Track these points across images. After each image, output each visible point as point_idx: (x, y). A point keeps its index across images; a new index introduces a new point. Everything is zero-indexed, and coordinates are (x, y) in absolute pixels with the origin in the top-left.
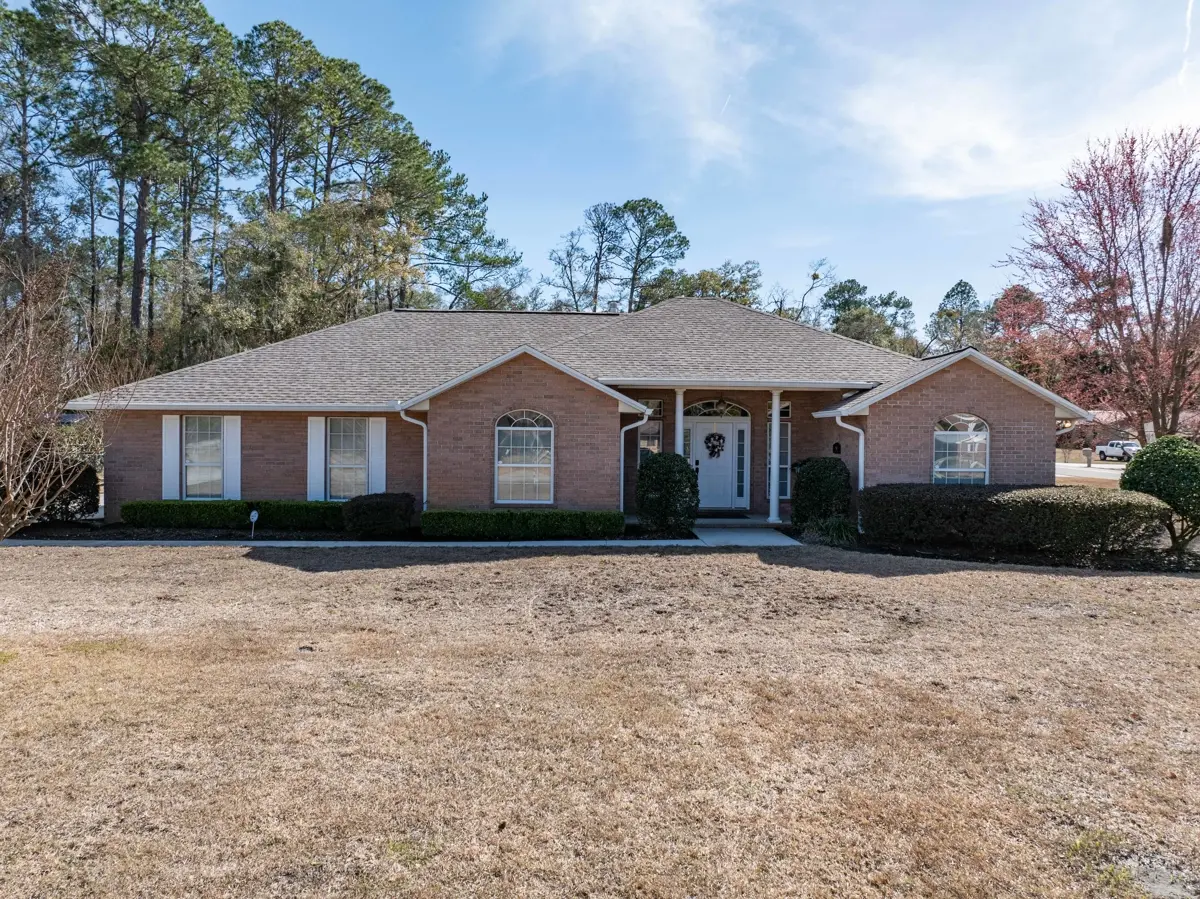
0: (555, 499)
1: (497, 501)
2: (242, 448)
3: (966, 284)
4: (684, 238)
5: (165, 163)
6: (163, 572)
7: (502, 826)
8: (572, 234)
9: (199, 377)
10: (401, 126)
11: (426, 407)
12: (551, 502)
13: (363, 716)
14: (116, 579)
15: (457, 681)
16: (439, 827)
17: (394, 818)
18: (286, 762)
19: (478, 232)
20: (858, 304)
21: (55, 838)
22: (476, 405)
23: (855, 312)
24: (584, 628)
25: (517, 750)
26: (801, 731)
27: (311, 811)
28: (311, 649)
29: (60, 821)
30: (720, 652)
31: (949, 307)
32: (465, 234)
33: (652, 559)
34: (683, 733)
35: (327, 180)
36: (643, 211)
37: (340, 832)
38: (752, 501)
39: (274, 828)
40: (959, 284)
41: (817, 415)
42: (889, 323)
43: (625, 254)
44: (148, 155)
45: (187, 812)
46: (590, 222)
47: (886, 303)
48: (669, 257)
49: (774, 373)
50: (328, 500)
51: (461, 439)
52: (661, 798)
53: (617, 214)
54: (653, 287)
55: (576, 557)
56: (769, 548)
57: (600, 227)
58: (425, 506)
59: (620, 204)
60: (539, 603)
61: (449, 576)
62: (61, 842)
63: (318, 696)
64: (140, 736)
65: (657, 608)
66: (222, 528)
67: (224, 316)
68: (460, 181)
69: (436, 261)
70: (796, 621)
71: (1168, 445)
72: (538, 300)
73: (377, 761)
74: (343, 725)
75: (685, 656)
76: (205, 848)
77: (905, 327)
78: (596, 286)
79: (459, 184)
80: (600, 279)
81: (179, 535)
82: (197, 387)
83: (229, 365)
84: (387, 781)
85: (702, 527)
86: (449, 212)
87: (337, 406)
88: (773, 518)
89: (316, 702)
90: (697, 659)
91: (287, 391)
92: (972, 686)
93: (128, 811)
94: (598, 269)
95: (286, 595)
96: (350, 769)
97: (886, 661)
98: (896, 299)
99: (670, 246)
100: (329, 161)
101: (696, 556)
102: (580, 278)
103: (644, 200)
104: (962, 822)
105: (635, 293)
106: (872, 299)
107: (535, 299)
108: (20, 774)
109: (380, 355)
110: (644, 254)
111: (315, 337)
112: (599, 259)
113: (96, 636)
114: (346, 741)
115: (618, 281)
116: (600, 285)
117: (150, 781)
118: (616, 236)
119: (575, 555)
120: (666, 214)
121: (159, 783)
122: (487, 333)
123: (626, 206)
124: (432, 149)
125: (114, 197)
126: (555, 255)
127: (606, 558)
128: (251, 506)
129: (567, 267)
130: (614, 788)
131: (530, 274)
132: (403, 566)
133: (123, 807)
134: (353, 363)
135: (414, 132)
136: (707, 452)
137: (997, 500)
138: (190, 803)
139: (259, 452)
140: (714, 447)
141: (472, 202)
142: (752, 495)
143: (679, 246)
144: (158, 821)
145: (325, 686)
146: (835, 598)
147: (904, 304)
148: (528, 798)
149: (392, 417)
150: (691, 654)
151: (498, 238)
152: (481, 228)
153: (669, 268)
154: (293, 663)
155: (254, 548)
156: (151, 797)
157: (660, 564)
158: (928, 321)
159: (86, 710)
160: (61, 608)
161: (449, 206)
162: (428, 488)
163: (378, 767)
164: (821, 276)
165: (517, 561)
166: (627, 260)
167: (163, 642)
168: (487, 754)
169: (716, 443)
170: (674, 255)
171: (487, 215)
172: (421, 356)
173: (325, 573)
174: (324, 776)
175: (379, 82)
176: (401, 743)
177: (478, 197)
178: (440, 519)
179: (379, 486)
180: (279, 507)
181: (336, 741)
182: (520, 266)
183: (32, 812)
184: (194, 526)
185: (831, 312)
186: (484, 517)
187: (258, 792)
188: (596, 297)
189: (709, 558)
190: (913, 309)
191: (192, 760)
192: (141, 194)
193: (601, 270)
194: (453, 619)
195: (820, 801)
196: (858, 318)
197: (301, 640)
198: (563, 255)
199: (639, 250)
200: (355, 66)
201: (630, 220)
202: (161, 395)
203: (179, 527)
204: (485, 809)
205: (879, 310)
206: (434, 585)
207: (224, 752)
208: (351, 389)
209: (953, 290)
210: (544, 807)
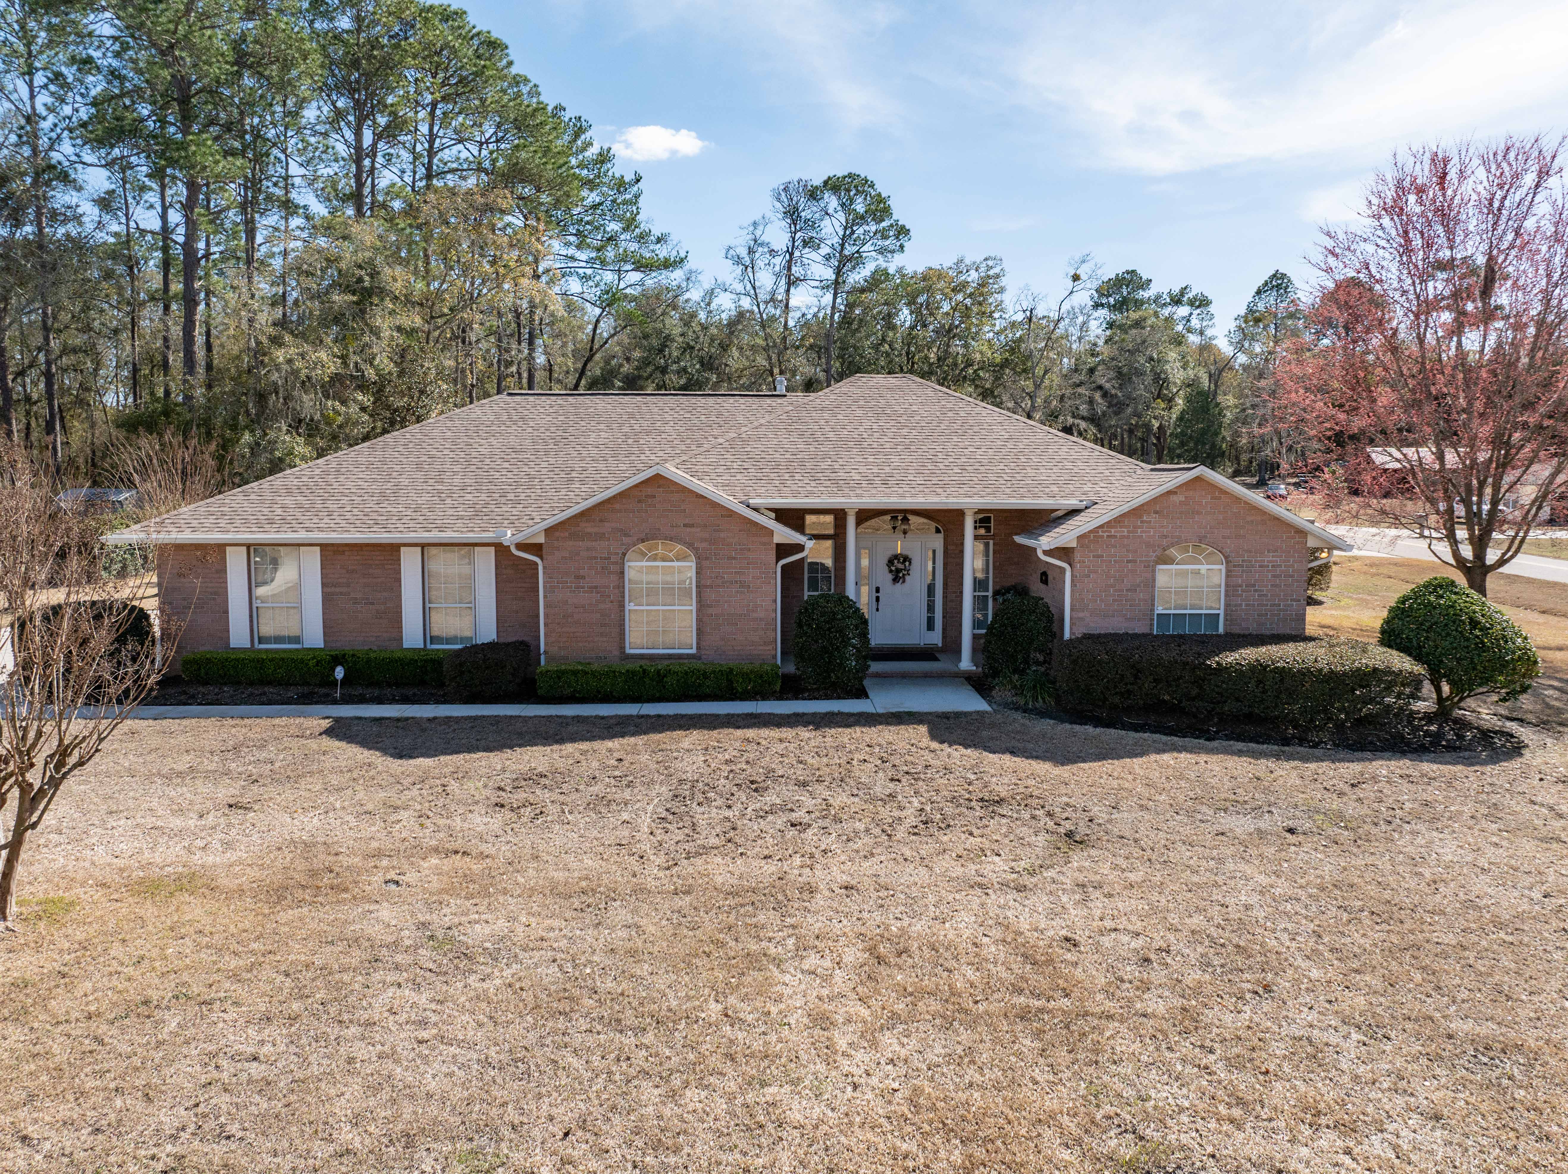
0: (698, 648)
1: (629, 651)
2: (324, 585)
3: (1283, 276)
4: (903, 227)
5: (217, 162)
6: (233, 760)
7: (566, 1134)
8: (755, 224)
9: (268, 496)
10: (525, 90)
11: (541, 539)
12: (693, 651)
13: (445, 988)
14: (179, 774)
15: (551, 934)
16: (506, 1132)
17: (463, 1123)
18: (361, 1051)
19: (630, 224)
20: (1139, 304)
21: (137, 1148)
22: (601, 536)
23: (1134, 315)
24: (705, 850)
25: (599, 1033)
26: (900, 1007)
27: (383, 1114)
28: (397, 883)
29: (140, 1128)
30: (846, 888)
31: (1261, 306)
32: (614, 227)
33: (805, 733)
34: (774, 1010)
35: (429, 168)
36: (849, 190)
37: (409, 1140)
38: (944, 637)
39: (347, 1136)
40: (1274, 275)
41: (1019, 539)
42: (1180, 328)
43: (825, 250)
44: (194, 153)
45: (263, 1116)
46: (778, 205)
47: (1177, 301)
48: (882, 251)
49: (966, 488)
50: (429, 646)
51: (583, 577)
52: (731, 1098)
53: (813, 194)
54: (863, 290)
55: (715, 733)
56: (946, 716)
57: (792, 214)
58: (542, 657)
59: (818, 181)
60: (659, 810)
61: (561, 764)
62: (143, 1153)
63: (399, 958)
64: (214, 1017)
65: (794, 816)
66: (303, 685)
67: (299, 364)
68: (604, 158)
69: (575, 264)
70: (945, 838)
71: (1435, 590)
72: (713, 306)
73: (453, 1050)
74: (423, 999)
75: (806, 895)
76: (278, 1160)
77: (1201, 333)
78: (788, 291)
79: (602, 162)
80: (792, 282)
81: (252, 694)
82: (266, 511)
83: (305, 479)
84: (461, 1073)
85: (879, 676)
86: (593, 197)
87: (434, 535)
88: (966, 664)
89: (397, 967)
90: (819, 900)
91: (374, 516)
92: (1107, 941)
93: (205, 1116)
94: (789, 269)
95: (374, 799)
96: (425, 1059)
97: (1027, 902)
98: (1191, 295)
99: (885, 237)
100: (431, 142)
101: (858, 729)
102: (766, 279)
103: (850, 175)
104: (1023, 1132)
105: (839, 300)
106: (1158, 297)
107: (709, 304)
108: (97, 1068)
109: (488, 461)
110: (849, 250)
111: (408, 436)
112: (791, 254)
113: (161, 869)
114: (423, 1023)
115: (817, 284)
116: (792, 290)
117: (225, 1076)
118: (811, 224)
119: (715, 728)
120: (879, 195)
121: (234, 1079)
122: (621, 425)
123: (826, 183)
124: (566, 116)
125: (154, 186)
126: (731, 252)
127: (751, 733)
128: (337, 660)
129: (748, 267)
130: (686, 1085)
131: (700, 277)
132: (511, 747)
133: (199, 1110)
134: (455, 473)
135: (542, 98)
136: (890, 577)
137: (1218, 663)
138: (265, 1105)
139: (344, 590)
140: (898, 571)
141: (621, 185)
142: (944, 630)
143: (897, 238)
144: (233, 1128)
145: (408, 942)
146: (1000, 802)
147: (1201, 303)
148: (598, 1097)
149: (501, 549)
150: (812, 891)
151: (656, 232)
152: (634, 219)
153: (884, 265)
154: (377, 907)
155: (337, 720)
156: (226, 1097)
157: (813, 743)
158: (1232, 325)
159: (157, 981)
160: (122, 822)
161: (591, 190)
162: (546, 635)
163: (454, 1057)
164: (1083, 277)
165: (645, 737)
166: (828, 257)
167: (236, 876)
168: (567, 1039)
169: (900, 566)
170: (892, 247)
171: (642, 202)
172: (538, 461)
173: (420, 761)
174: (399, 1070)
175: (495, 35)
176: (480, 1025)
177: (629, 177)
178: (559, 678)
179: (488, 632)
180: (369, 661)
181: (414, 1022)
182: (687, 266)
183: (112, 1117)
184: (269, 683)
185: (1103, 313)
186: (612, 674)
187: (333, 1092)
188: (787, 306)
189: (872, 734)
190: (1212, 309)
191: (267, 1049)
192: (189, 198)
193: (794, 269)
194: (559, 836)
195: (890, 1102)
196: (1138, 324)
197: (387, 869)
198: (743, 252)
199: (842, 246)
200: (460, 14)
201: (832, 202)
202: (223, 523)
203: (251, 684)
204: (554, 1111)
205: (1166, 311)
206: (543, 781)
207: (299, 1038)
208: (451, 512)
209: (1266, 284)
210: (613, 1108)
